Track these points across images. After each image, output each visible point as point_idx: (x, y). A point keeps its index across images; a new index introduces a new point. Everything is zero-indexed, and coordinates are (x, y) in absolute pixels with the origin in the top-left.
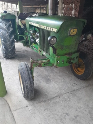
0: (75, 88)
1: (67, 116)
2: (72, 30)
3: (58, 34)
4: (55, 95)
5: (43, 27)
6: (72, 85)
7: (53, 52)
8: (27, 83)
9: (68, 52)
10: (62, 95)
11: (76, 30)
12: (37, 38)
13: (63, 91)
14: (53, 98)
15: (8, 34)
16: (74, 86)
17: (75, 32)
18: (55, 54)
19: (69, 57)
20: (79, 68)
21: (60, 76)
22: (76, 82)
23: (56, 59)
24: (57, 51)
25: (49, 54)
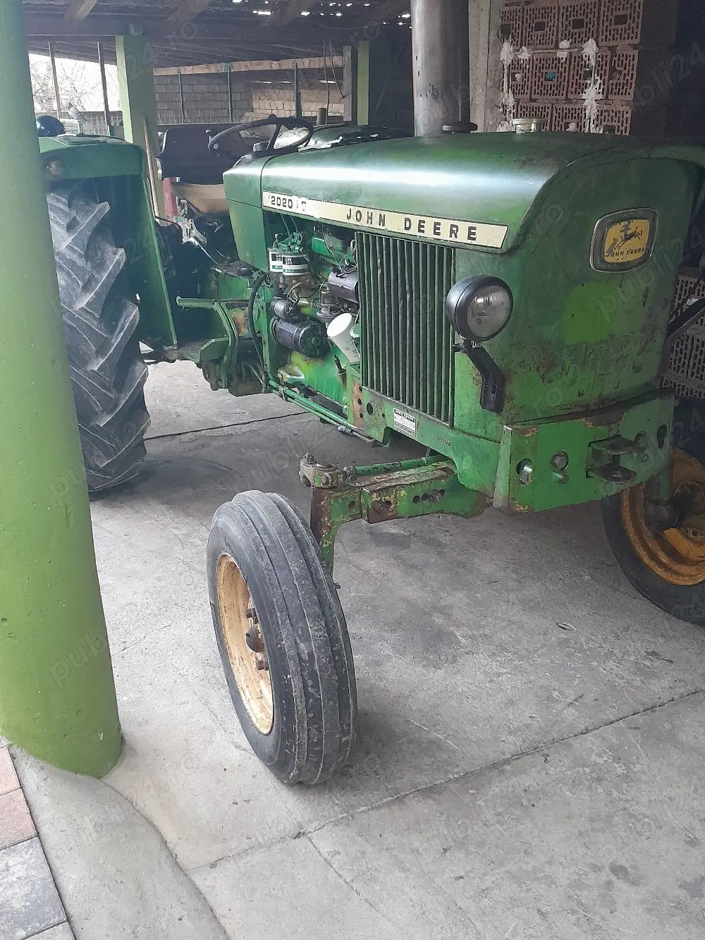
0: (659, 688)
1: (620, 884)
2: (615, 232)
3: (515, 262)
4: (511, 744)
6: (639, 669)
7: (484, 402)
8: (307, 639)
9: (591, 397)
10: (560, 741)
11: (642, 226)
12: (336, 311)
13: (570, 713)
14: (497, 766)
15: (89, 297)
16: (649, 674)
17: (640, 243)
18: (498, 409)
19: (603, 432)
21: (530, 606)
22: (660, 645)
23: (505, 451)
24: (514, 388)
25: (450, 419)
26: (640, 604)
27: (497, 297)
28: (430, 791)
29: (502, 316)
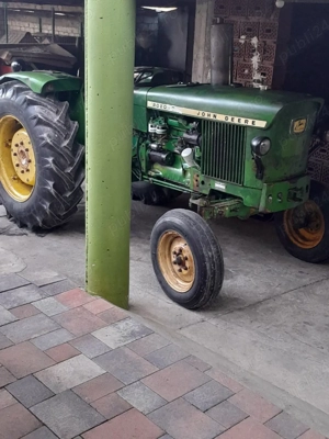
0: (306, 280)
1: (308, 326)
2: (297, 123)
3: (269, 132)
4: (264, 297)
5: (221, 118)
6: (297, 277)
7: (257, 176)
8: (211, 250)
9: (288, 175)
10: (278, 296)
11: (304, 121)
12: (184, 147)
13: (278, 289)
14: (260, 302)
16: (301, 277)
18: (261, 178)
20: (302, 231)
22: (303, 270)
24: (266, 172)
25: (242, 182)
26: (292, 258)
27: (267, 143)
28: (240, 309)
29: (268, 149)
